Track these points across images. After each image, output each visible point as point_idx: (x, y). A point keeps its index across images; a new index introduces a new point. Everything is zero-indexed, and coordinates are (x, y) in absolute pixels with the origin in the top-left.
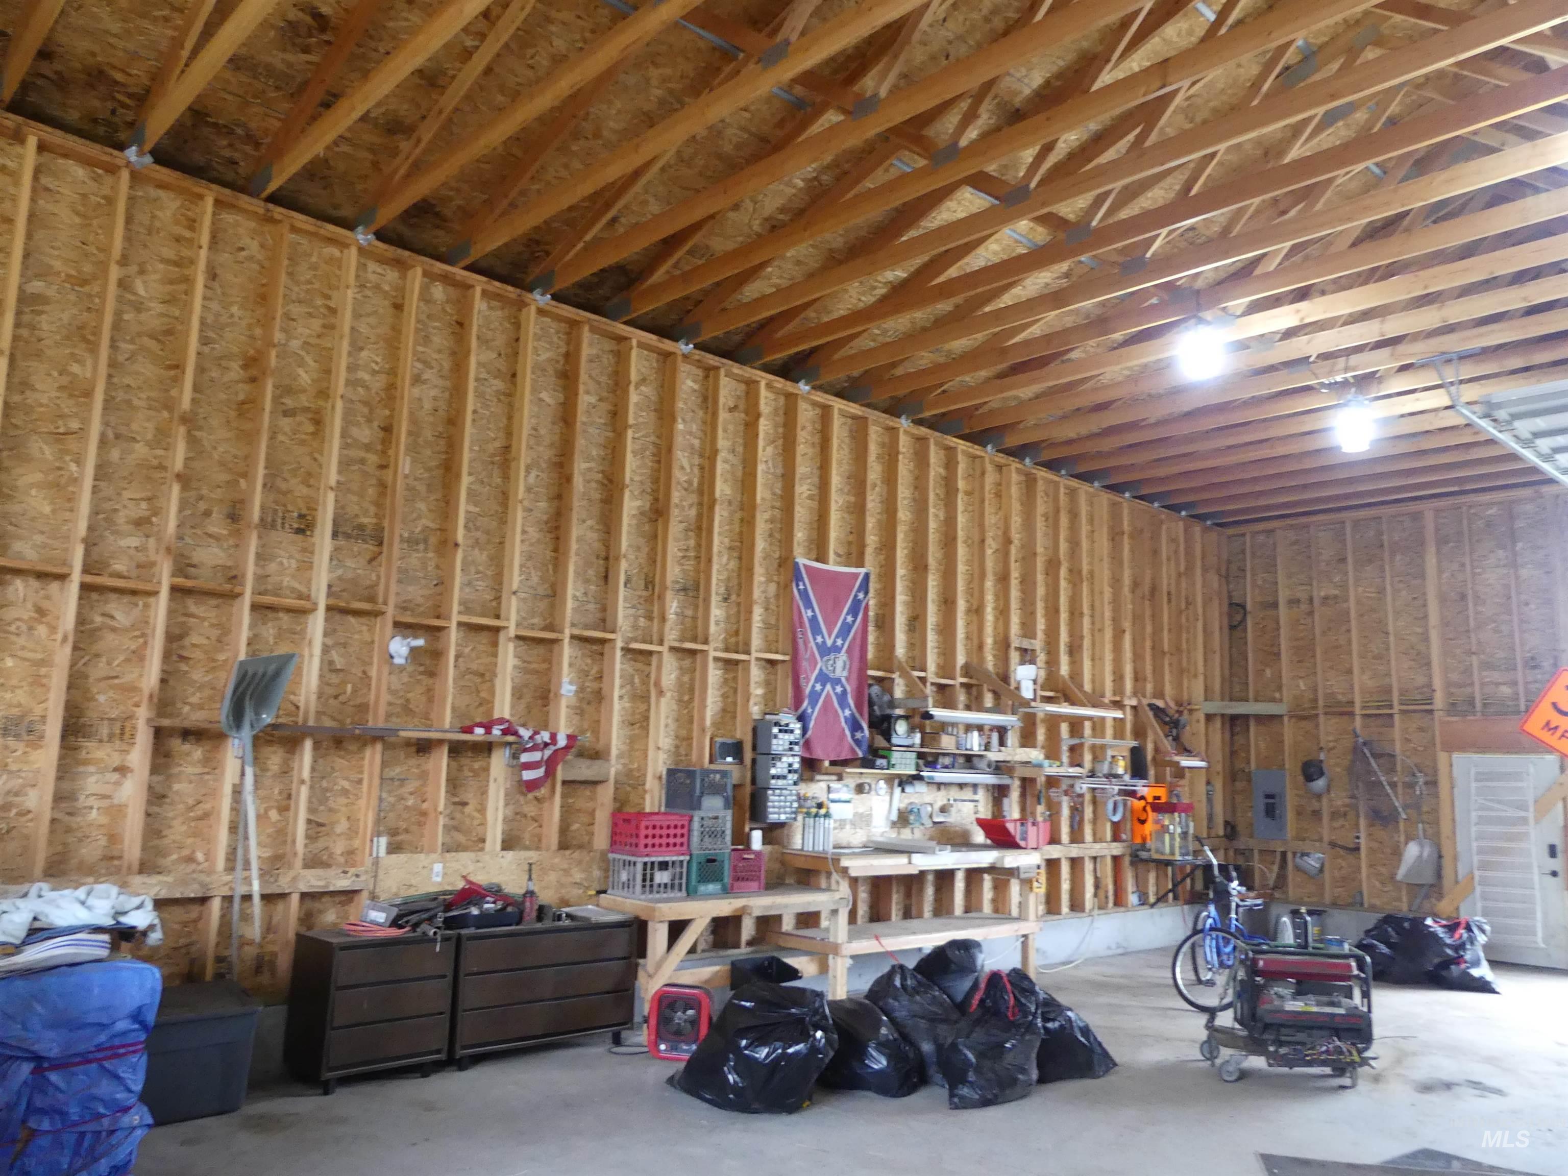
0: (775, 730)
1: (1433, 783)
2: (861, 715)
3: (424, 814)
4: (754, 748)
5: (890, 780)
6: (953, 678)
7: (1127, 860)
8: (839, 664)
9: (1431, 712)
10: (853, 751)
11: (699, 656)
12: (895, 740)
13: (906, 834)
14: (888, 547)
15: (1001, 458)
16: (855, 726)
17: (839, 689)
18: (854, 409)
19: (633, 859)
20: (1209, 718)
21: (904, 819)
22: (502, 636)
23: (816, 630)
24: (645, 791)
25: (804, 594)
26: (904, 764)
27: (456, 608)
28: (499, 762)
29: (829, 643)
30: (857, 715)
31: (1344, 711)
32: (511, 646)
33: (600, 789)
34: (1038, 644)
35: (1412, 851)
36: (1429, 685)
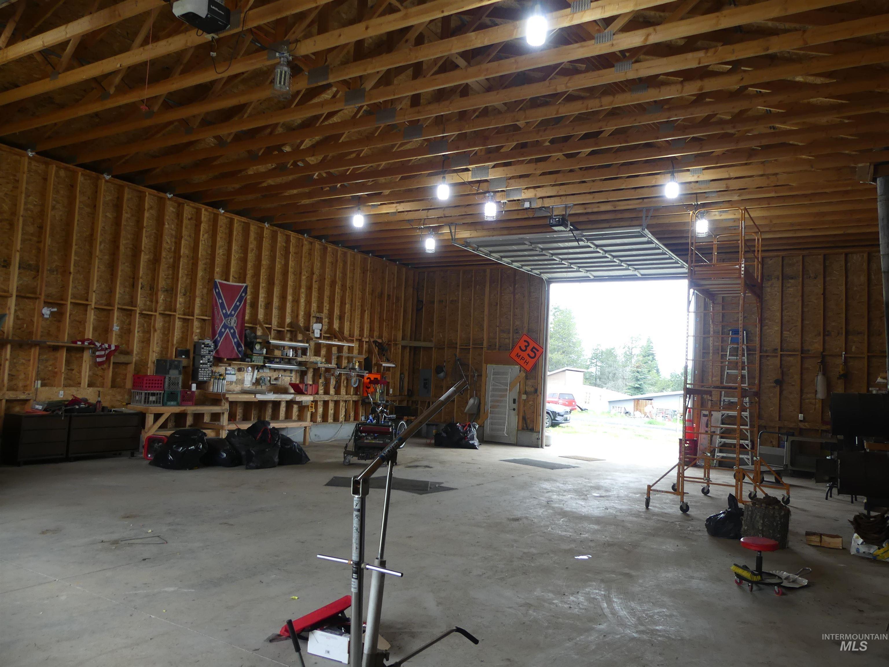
0: (203, 346)
1: (480, 376)
2: (241, 341)
3: (56, 373)
4: (194, 352)
5: (253, 367)
6: (284, 328)
7: (360, 402)
8: (233, 321)
9: (482, 348)
10: (238, 356)
11: (172, 317)
12: (254, 352)
13: (259, 388)
14: (257, 275)
15: (311, 240)
16: (238, 345)
17: (232, 331)
18: (243, 219)
19: (141, 391)
20: (404, 347)
21: (258, 382)
22: (89, 307)
23: (223, 307)
24: (148, 368)
25: (218, 294)
26: (258, 361)
27: (69, 298)
28: (87, 355)
29: (229, 313)
30: (240, 341)
31: (452, 346)
32: (93, 311)
33: (129, 365)
34: (324, 315)
35: (471, 401)
36: (483, 338)
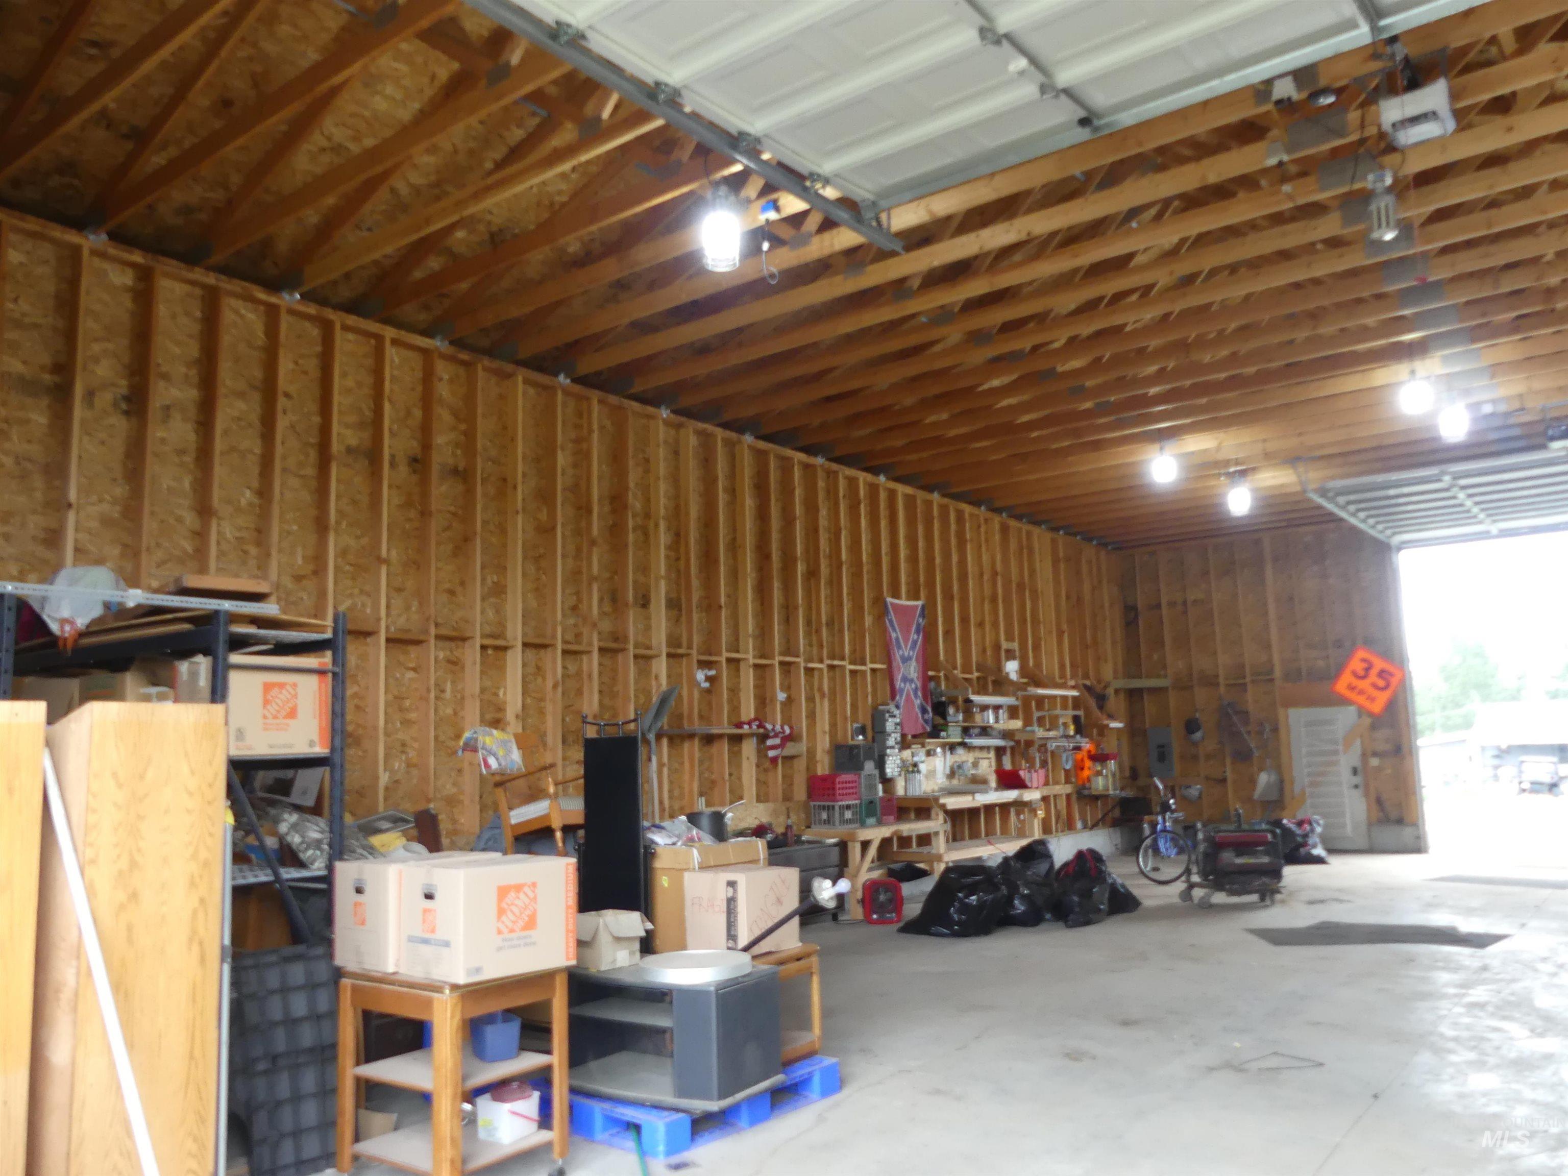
0: (887, 715)
1: (1275, 730)
2: (927, 702)
3: (713, 782)
4: (873, 728)
5: (943, 746)
6: (972, 673)
7: (1074, 797)
8: (912, 669)
9: (1272, 680)
10: (924, 728)
11: (837, 670)
12: (949, 719)
13: (955, 782)
14: (931, 585)
15: (989, 515)
16: (924, 711)
17: (913, 686)
18: (909, 490)
19: (831, 804)
20: (1117, 691)
21: (952, 774)
22: (742, 665)
23: (899, 647)
24: (817, 762)
25: (891, 621)
26: (954, 735)
27: (724, 650)
28: (749, 748)
29: (906, 654)
30: (924, 703)
31: (1211, 682)
32: (751, 671)
33: (796, 761)
34: (1015, 646)
35: (1264, 779)
36: (1270, 661)
